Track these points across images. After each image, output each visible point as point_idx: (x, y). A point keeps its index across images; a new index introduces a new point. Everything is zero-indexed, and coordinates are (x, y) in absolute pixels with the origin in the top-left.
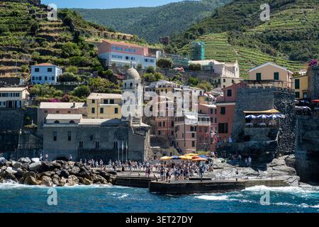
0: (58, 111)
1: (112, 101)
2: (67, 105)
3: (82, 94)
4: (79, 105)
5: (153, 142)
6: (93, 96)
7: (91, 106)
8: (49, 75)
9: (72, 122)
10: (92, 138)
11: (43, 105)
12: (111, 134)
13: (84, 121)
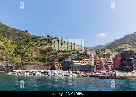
0: (76, 63)
1: (87, 61)
2: (78, 62)
3: (81, 59)
4: (81, 62)
5: (96, 69)
6: (83, 60)
7: (83, 62)
8: (75, 56)
9: (79, 65)
10: (83, 68)
11: (74, 62)
12: (87, 67)
13: (82, 65)
